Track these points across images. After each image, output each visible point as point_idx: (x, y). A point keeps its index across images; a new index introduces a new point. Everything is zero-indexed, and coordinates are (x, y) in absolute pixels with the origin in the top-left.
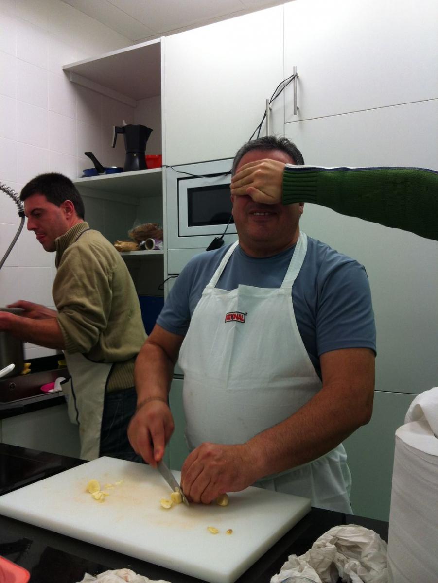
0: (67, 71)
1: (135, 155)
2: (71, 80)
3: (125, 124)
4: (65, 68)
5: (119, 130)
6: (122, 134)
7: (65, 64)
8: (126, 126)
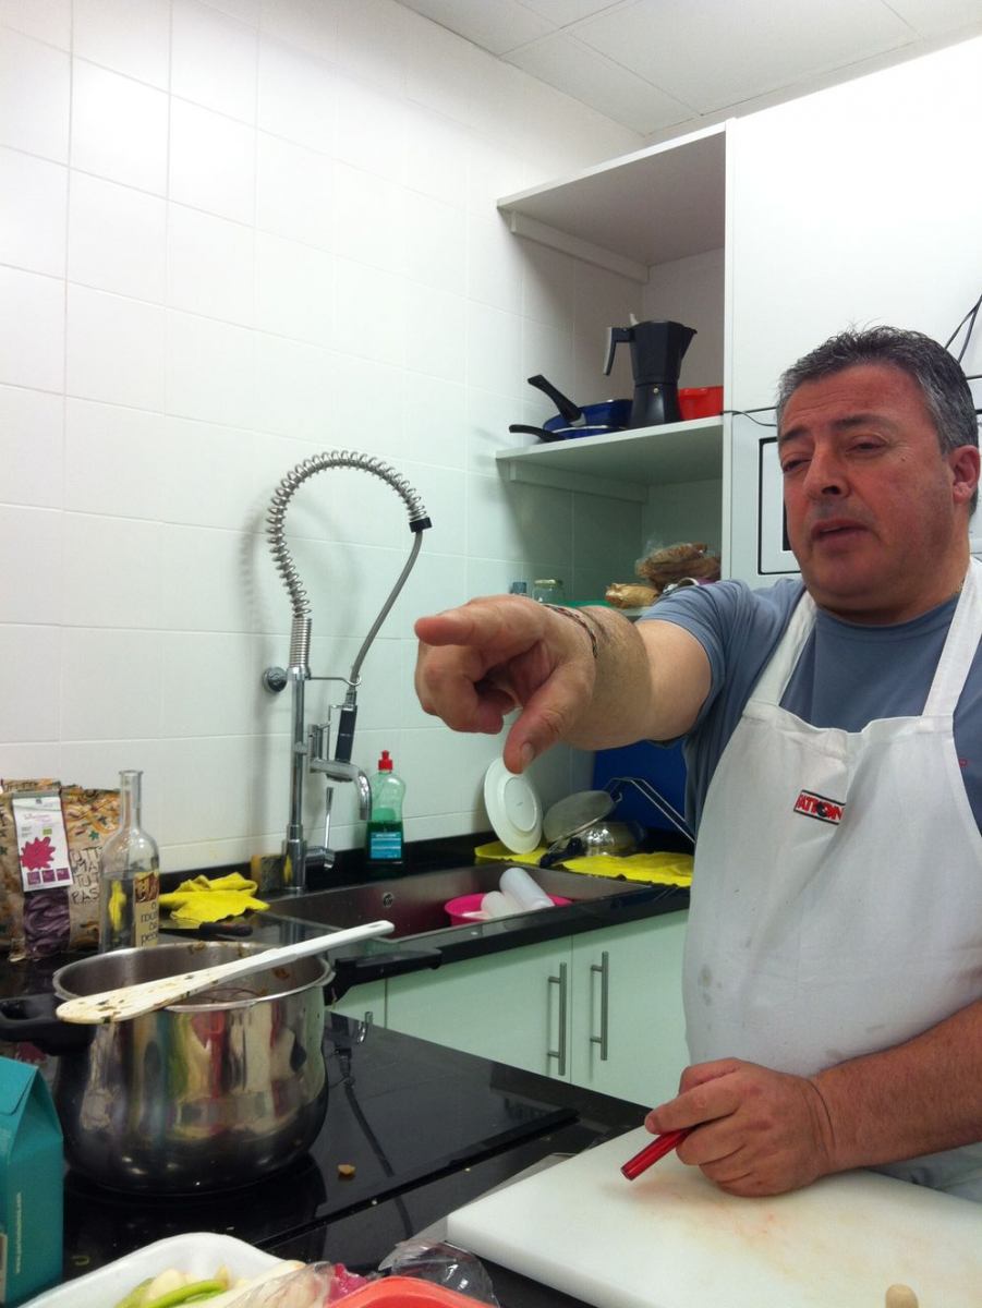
0: (505, 211)
1: (656, 390)
2: (514, 230)
3: (634, 322)
4: (501, 204)
5: (620, 336)
6: (628, 345)
7: (502, 196)
8: (636, 326)
